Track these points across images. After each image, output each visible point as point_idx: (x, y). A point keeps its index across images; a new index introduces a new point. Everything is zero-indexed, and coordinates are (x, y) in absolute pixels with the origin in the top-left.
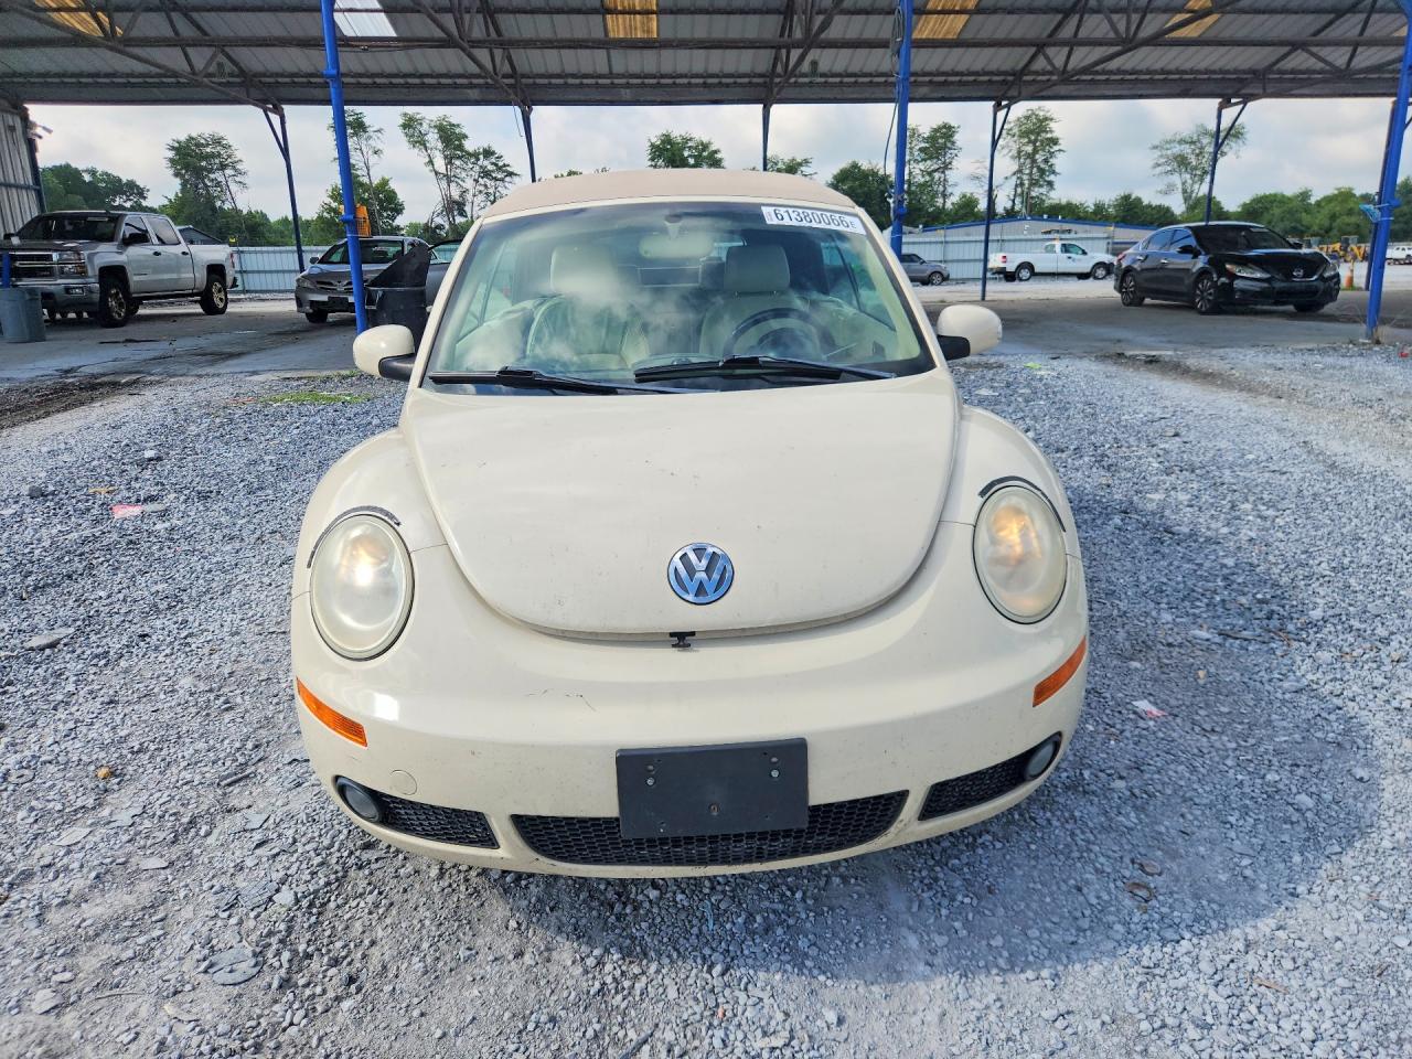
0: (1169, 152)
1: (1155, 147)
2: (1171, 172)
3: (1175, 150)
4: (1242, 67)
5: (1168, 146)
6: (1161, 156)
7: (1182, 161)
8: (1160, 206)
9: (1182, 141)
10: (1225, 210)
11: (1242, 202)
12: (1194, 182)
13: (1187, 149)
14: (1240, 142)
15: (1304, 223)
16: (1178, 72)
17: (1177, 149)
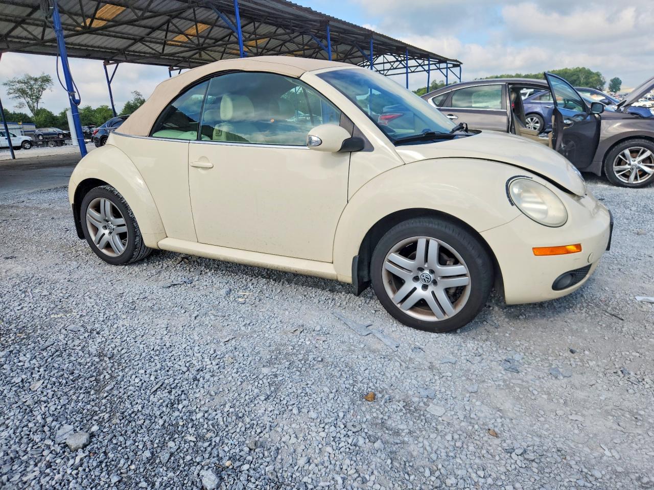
0: (14, 87)
1: (5, 84)
2: (19, 97)
3: (17, 86)
4: (114, 47)
5: (13, 84)
6: (10, 89)
7: (23, 92)
8: (20, 113)
9: (19, 82)
10: (55, 115)
11: (60, 112)
12: (33, 103)
13: (24, 86)
14: (50, 84)
15: (94, 121)
16: (85, 45)
17: (18, 86)
